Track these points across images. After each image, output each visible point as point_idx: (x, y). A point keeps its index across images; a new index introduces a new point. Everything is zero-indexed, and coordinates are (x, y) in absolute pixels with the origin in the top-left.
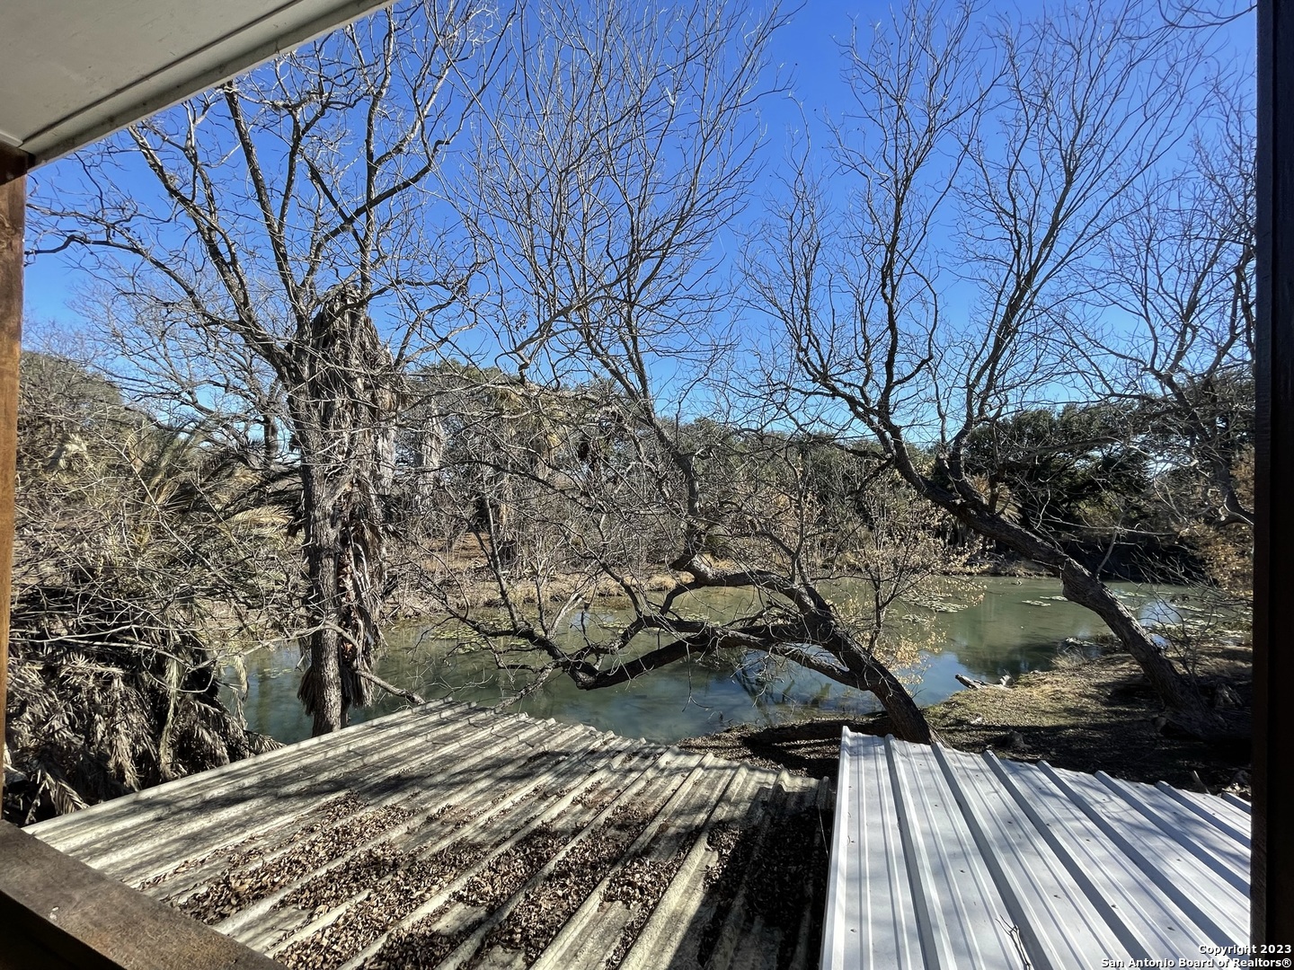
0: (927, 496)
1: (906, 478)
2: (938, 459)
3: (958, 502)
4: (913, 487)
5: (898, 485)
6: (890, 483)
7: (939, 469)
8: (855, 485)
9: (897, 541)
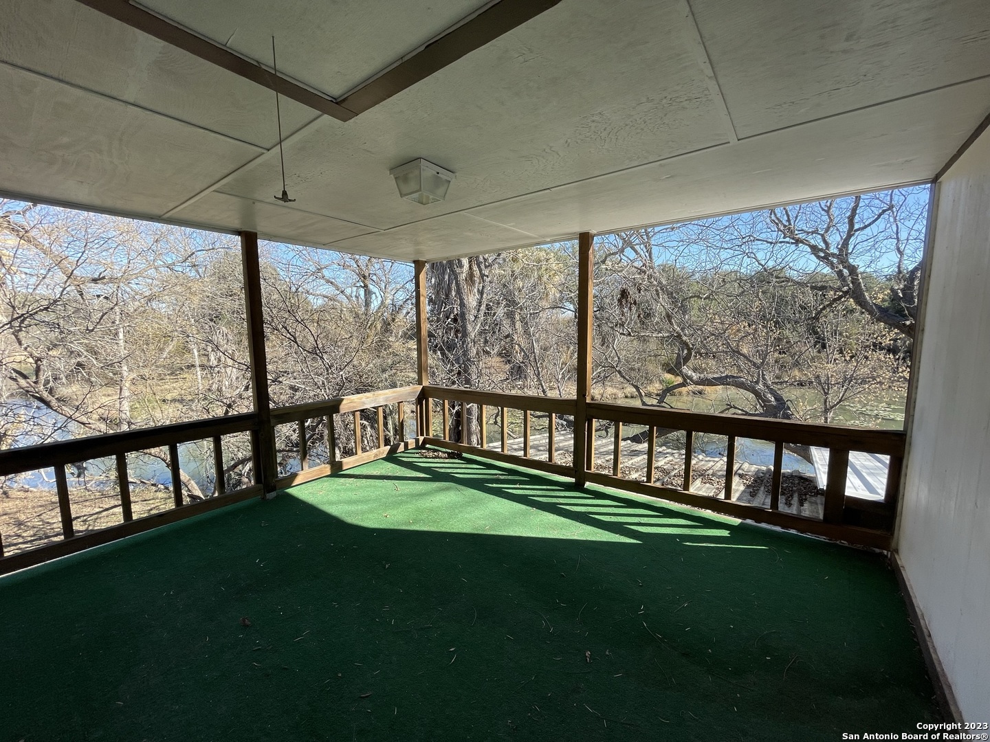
0: (879, 320)
1: (860, 305)
2: (892, 290)
3: (908, 323)
4: (866, 313)
5: (852, 311)
6: (844, 310)
7: (894, 297)
8: (811, 312)
9: (848, 358)
